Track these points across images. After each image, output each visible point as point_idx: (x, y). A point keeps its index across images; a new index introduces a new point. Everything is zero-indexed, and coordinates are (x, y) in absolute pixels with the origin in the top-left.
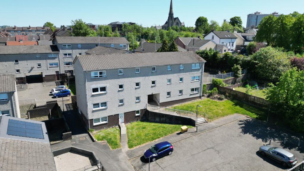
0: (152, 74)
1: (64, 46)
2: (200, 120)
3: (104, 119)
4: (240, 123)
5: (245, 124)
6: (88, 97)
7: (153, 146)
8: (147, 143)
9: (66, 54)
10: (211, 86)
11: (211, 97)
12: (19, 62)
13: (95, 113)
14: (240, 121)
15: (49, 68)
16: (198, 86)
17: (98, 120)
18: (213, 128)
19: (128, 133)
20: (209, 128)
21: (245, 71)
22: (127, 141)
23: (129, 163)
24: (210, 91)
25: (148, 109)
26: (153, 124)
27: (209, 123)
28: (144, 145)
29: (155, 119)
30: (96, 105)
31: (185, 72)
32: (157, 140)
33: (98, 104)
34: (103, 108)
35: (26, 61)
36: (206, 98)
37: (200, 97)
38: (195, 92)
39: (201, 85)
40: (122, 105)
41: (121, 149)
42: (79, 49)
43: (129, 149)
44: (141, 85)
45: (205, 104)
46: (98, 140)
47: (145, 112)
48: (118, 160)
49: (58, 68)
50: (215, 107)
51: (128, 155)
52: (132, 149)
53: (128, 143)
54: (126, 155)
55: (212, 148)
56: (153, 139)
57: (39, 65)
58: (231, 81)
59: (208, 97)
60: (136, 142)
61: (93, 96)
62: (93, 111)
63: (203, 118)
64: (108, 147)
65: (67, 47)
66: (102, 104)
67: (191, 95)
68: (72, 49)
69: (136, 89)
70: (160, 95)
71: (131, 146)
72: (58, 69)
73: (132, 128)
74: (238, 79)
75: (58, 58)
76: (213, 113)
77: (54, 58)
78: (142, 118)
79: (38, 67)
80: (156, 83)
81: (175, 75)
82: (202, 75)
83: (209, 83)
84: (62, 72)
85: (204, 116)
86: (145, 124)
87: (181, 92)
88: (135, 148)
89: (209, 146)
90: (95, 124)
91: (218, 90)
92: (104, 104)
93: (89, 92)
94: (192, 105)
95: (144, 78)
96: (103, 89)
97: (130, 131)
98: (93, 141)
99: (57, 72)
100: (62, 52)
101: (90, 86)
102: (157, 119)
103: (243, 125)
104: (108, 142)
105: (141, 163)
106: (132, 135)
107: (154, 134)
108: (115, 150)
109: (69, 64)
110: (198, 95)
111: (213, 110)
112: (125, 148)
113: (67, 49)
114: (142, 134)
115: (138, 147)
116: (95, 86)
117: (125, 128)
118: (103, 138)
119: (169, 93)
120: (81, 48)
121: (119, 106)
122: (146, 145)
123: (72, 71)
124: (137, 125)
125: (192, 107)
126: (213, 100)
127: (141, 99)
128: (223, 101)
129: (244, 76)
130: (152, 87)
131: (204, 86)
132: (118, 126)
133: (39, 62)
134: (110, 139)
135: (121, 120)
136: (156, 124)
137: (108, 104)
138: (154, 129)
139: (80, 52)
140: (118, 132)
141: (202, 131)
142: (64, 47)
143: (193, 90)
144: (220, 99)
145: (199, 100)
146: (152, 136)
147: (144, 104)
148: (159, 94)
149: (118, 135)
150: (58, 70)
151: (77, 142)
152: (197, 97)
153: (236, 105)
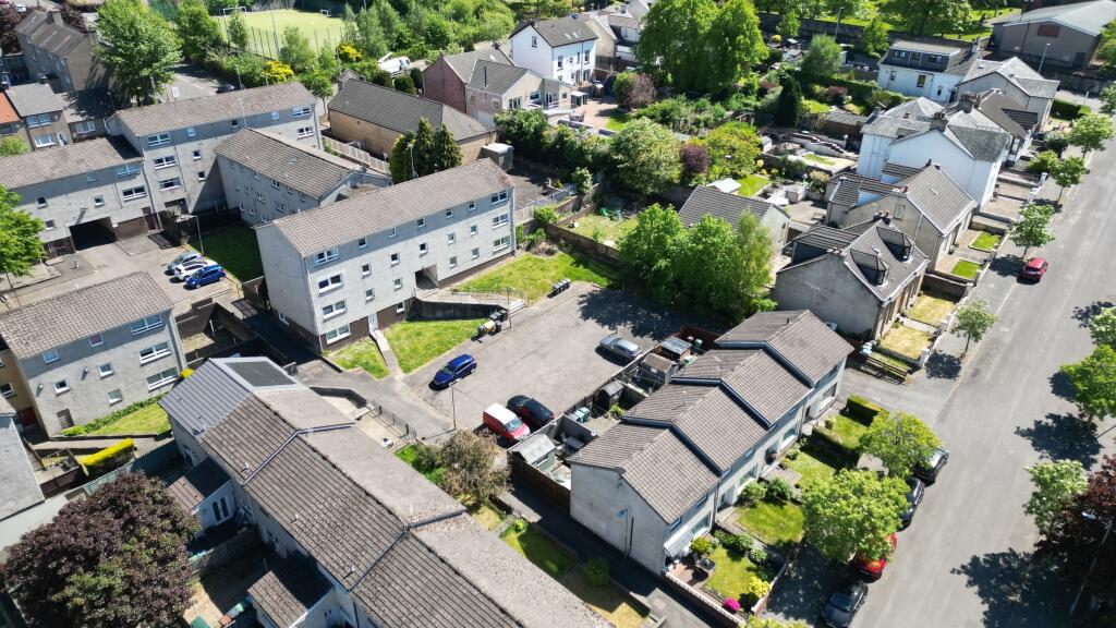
0: (420, 232)
1: (151, 139)
2: (514, 305)
3: (342, 330)
4: (581, 299)
5: (588, 301)
6: (314, 298)
7: (445, 364)
8: (433, 361)
9: (160, 161)
10: (532, 226)
11: (533, 250)
12: (49, 201)
13: (329, 323)
14: (582, 296)
15: (124, 204)
16: (508, 233)
17: (334, 333)
18: (537, 316)
19: (392, 347)
20: (530, 317)
21: (600, 176)
22: (396, 361)
23: (414, 395)
24: (531, 237)
25: (417, 297)
26: (433, 324)
27: (531, 308)
28: (428, 364)
29: (434, 314)
30: (328, 309)
31: (480, 213)
32: (447, 353)
33: (331, 307)
34: (341, 311)
35: (64, 196)
36: (524, 253)
37: (513, 253)
38: (502, 246)
39: (512, 230)
40: (371, 300)
41: (392, 378)
42: (190, 140)
43: (405, 375)
44: (401, 258)
45: (523, 269)
46: (347, 367)
47: (414, 303)
48: (394, 394)
49: (148, 198)
50: (541, 273)
51: (408, 384)
52: (410, 374)
53: (400, 365)
54: (404, 385)
55: (535, 352)
56: (440, 352)
57: (98, 200)
58: (570, 206)
59: (528, 249)
60: (413, 362)
61: (321, 295)
62: (325, 321)
63: (520, 300)
64: (370, 378)
65: (159, 140)
66: (337, 304)
67: (495, 253)
68: (173, 143)
69: (393, 266)
70: (438, 266)
71: (406, 370)
72: (146, 203)
73: (398, 338)
74: (584, 199)
75: (142, 175)
76: (536, 287)
77: (132, 176)
78: (409, 314)
79: (96, 207)
80: (428, 246)
81: (462, 223)
82: (512, 211)
83: (529, 220)
84: (159, 208)
85: (521, 296)
86: (418, 326)
87: (475, 252)
88: (414, 372)
89: (530, 349)
90: (329, 342)
91: (545, 232)
92: (341, 304)
93: (315, 291)
94: (498, 275)
95: (404, 242)
96: (336, 279)
97: (396, 343)
98: (340, 371)
99: (146, 210)
100: (148, 156)
101: (315, 278)
102: (439, 314)
103: (585, 304)
104: (366, 369)
105: (431, 392)
106: (402, 350)
107: (441, 343)
108: (382, 379)
109: (172, 184)
110: (509, 250)
111: (536, 280)
112: (399, 375)
113: (161, 146)
114: (419, 347)
115: (419, 369)
116: (322, 278)
117: (385, 340)
118: (353, 364)
119: (453, 260)
120: (197, 138)
121: (367, 302)
122: (432, 365)
123: (183, 200)
124: (405, 330)
125: (498, 280)
126: (538, 257)
127: (404, 281)
128: (555, 257)
129: (597, 189)
130: (421, 256)
131: (519, 228)
132: (368, 338)
133: (97, 192)
134: (367, 363)
135: (373, 325)
136: (439, 323)
137: (348, 304)
138: (437, 335)
139: (196, 149)
140: (374, 348)
141: (518, 325)
142: (152, 141)
143: (497, 243)
144: (550, 253)
145: (511, 260)
146: (437, 347)
147: (410, 290)
148: (435, 266)
149: (377, 355)
150: (148, 204)
151: (312, 378)
152: (507, 255)
153: (577, 263)
